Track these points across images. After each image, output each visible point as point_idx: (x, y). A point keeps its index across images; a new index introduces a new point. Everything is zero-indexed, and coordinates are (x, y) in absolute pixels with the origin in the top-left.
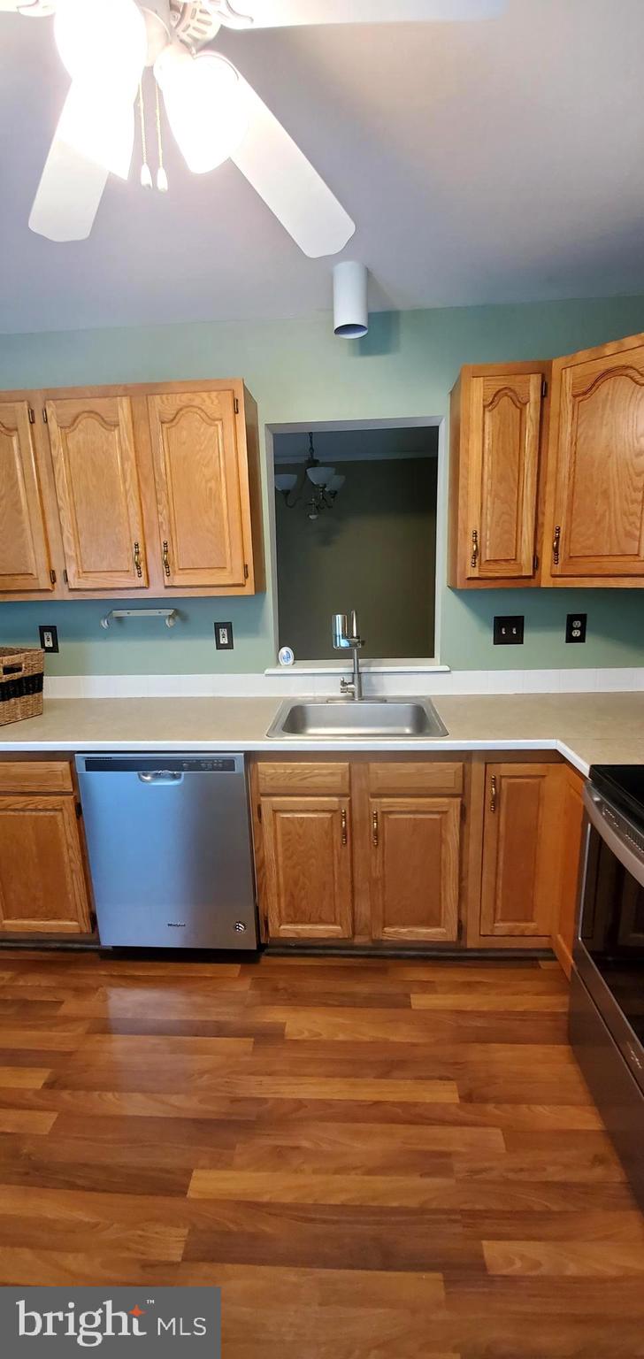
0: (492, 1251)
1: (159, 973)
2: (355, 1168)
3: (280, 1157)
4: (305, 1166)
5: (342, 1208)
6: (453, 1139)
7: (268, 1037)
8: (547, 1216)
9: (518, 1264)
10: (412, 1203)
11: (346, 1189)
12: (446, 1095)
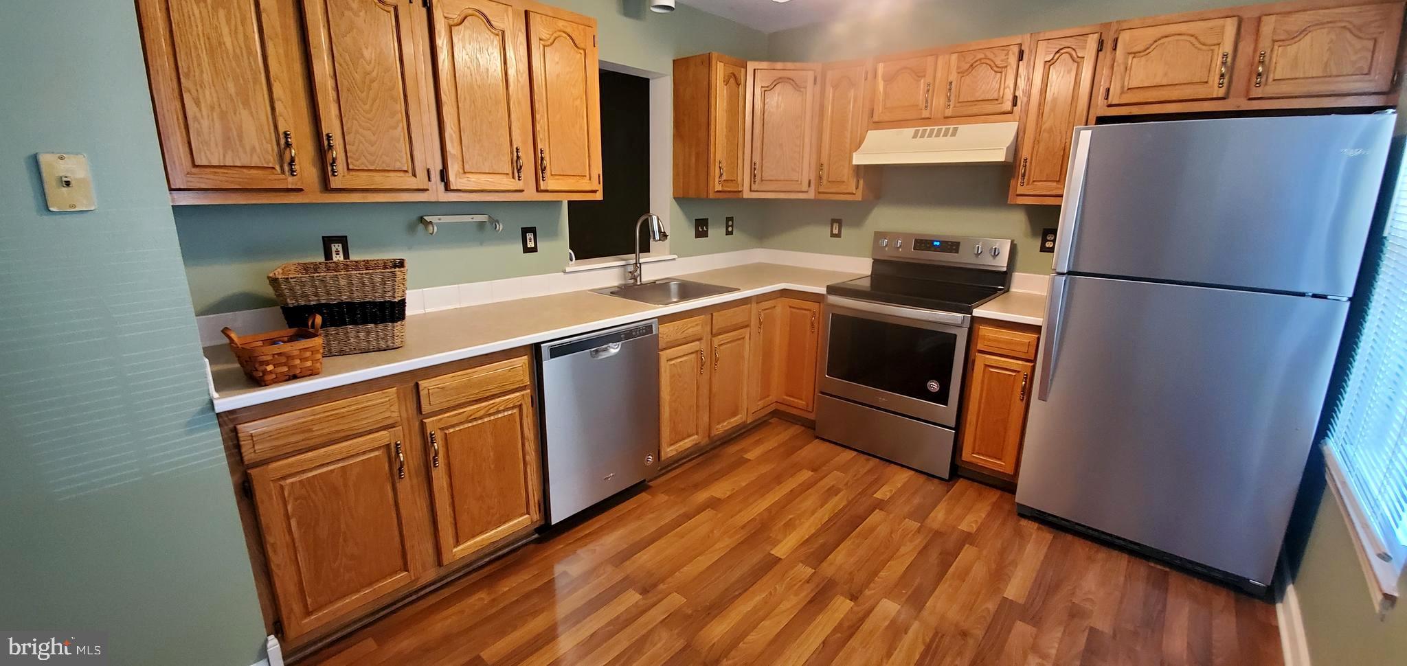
0: (878, 495)
1: (596, 526)
2: (817, 509)
3: (790, 526)
4: (802, 520)
5: (830, 520)
6: (828, 481)
7: (714, 504)
8: (876, 481)
9: (888, 493)
10: (844, 503)
11: (824, 514)
12: (806, 475)
